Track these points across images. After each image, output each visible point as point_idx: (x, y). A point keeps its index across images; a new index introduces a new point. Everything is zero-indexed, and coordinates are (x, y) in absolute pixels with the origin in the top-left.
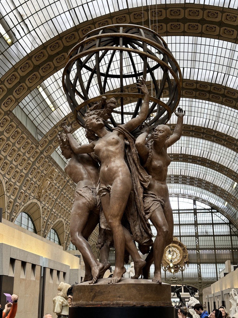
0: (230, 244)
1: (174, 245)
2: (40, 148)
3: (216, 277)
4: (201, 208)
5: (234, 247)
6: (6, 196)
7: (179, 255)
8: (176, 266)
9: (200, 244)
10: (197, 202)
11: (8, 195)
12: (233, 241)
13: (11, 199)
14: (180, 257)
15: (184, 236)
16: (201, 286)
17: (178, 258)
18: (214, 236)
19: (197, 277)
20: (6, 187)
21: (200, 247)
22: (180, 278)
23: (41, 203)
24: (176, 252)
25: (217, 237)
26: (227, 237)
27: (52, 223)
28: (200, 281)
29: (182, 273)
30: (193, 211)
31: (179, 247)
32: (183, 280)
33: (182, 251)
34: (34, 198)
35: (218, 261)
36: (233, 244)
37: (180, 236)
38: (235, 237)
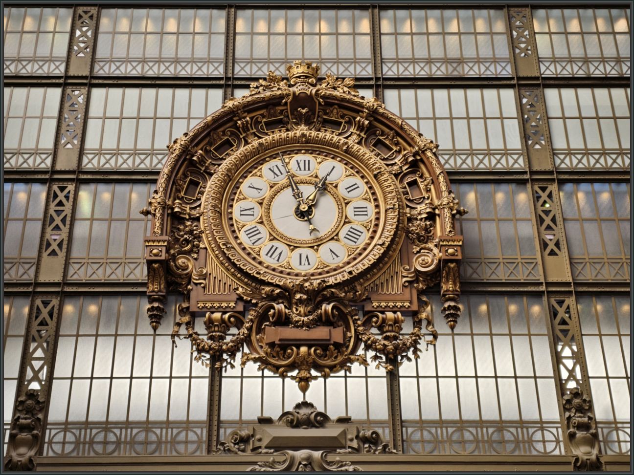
7: (360, 211)
8: (328, 307)
9: (559, 143)
14: (374, 228)
17: (353, 235)
21: (565, 163)
22: (369, 422)
24: (333, 189)
28: (583, 453)
31: (363, 152)
32: (398, 442)
33: (392, 182)
37: (380, 84)
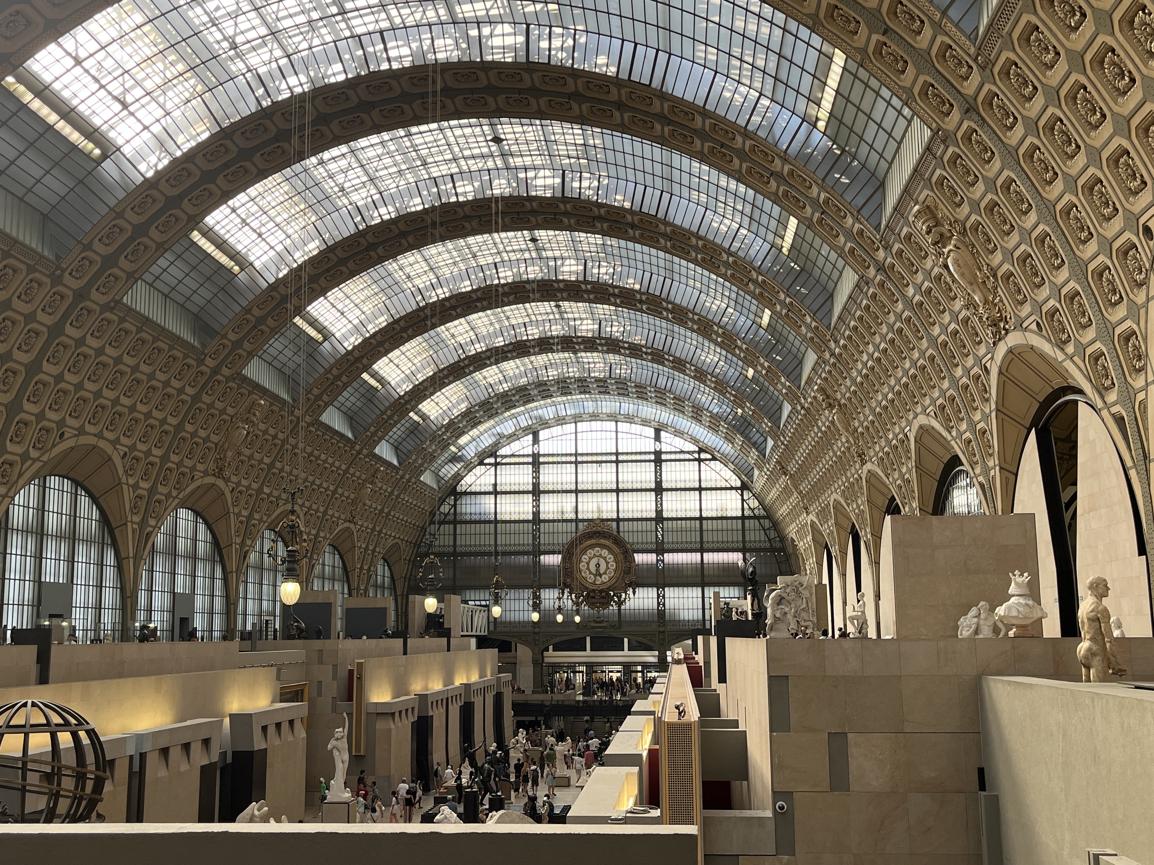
0: (740, 539)
1: (602, 541)
2: (209, 361)
3: (700, 617)
4: (673, 450)
5: (748, 545)
6: (125, 487)
7: (612, 565)
8: (604, 594)
9: (665, 540)
10: (663, 434)
11: (131, 481)
12: (747, 533)
13: (140, 492)
14: (615, 571)
15: (628, 520)
16: (664, 640)
17: (610, 572)
18: (701, 519)
19: (656, 619)
20: (124, 467)
21: (666, 546)
22: (613, 622)
23: (227, 480)
24: (605, 558)
25: (710, 522)
26: (734, 521)
27: (265, 518)
28: (662, 629)
29: (619, 610)
30: (652, 457)
31: (615, 548)
32: (620, 627)
33: (621, 557)
34: (206, 473)
35: (706, 580)
36: (747, 539)
37: (618, 520)
38: (752, 521)
